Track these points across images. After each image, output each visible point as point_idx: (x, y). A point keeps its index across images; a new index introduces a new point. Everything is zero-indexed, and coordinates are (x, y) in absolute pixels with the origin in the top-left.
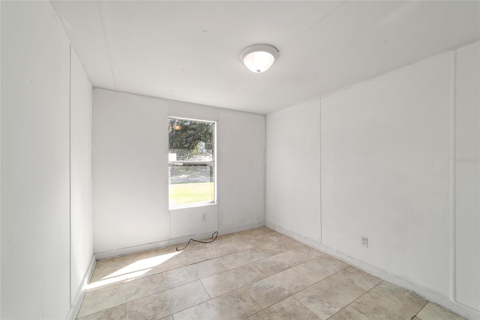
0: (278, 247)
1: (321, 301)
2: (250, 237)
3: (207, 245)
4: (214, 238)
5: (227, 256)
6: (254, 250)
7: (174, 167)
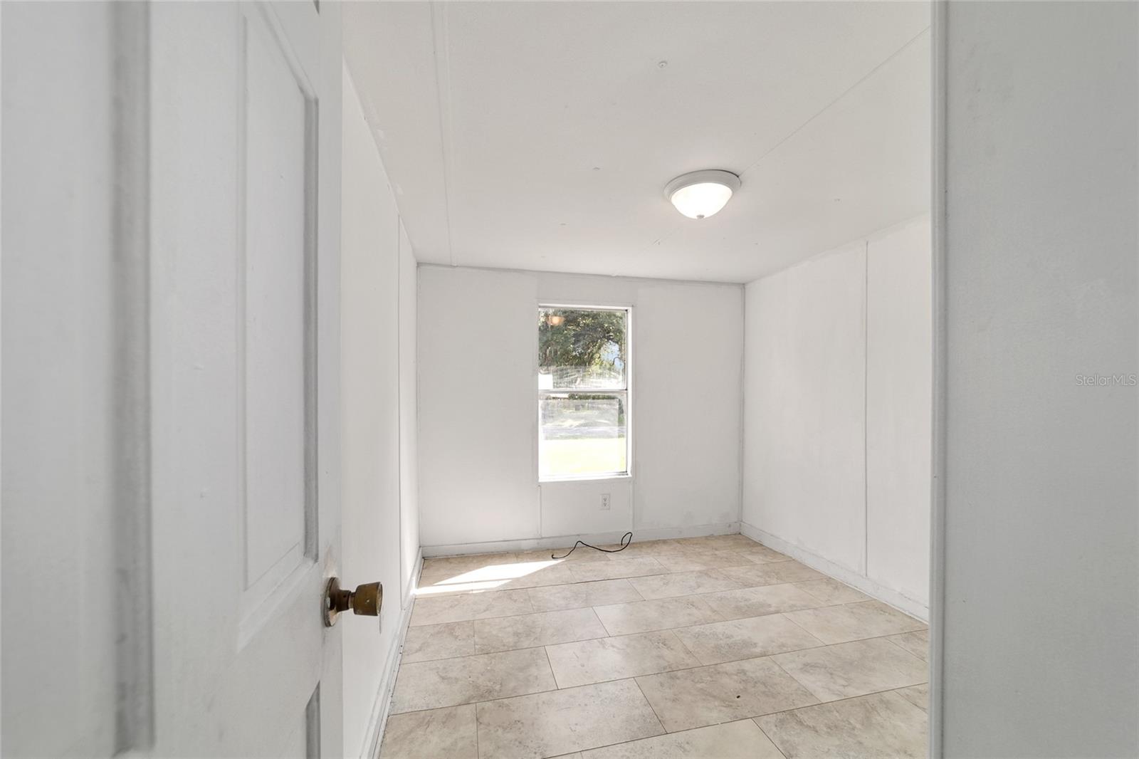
0: (760, 574)
1: (831, 674)
2: (700, 550)
3: (609, 555)
4: (625, 544)
5: (648, 578)
6: (706, 574)
7: (549, 401)
